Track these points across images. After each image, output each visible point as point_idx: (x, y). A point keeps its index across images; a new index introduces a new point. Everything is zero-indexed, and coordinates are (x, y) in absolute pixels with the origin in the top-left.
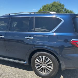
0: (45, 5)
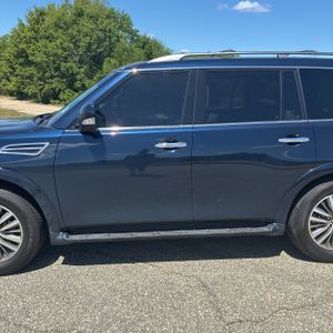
0: (39, 7)
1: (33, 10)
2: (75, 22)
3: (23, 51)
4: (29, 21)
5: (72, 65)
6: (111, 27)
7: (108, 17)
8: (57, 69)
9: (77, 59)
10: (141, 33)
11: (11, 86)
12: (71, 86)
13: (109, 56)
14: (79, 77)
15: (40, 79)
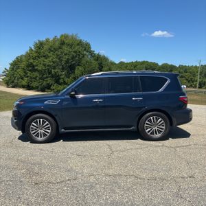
1: (37, 42)
2: (60, 48)
3: (32, 63)
4: (35, 48)
5: (58, 71)
6: (80, 50)
7: (78, 45)
8: (50, 73)
9: (61, 67)
10: (96, 52)
11: (24, 83)
12: (57, 82)
13: (79, 65)
14: (62, 77)
15: (40, 78)
